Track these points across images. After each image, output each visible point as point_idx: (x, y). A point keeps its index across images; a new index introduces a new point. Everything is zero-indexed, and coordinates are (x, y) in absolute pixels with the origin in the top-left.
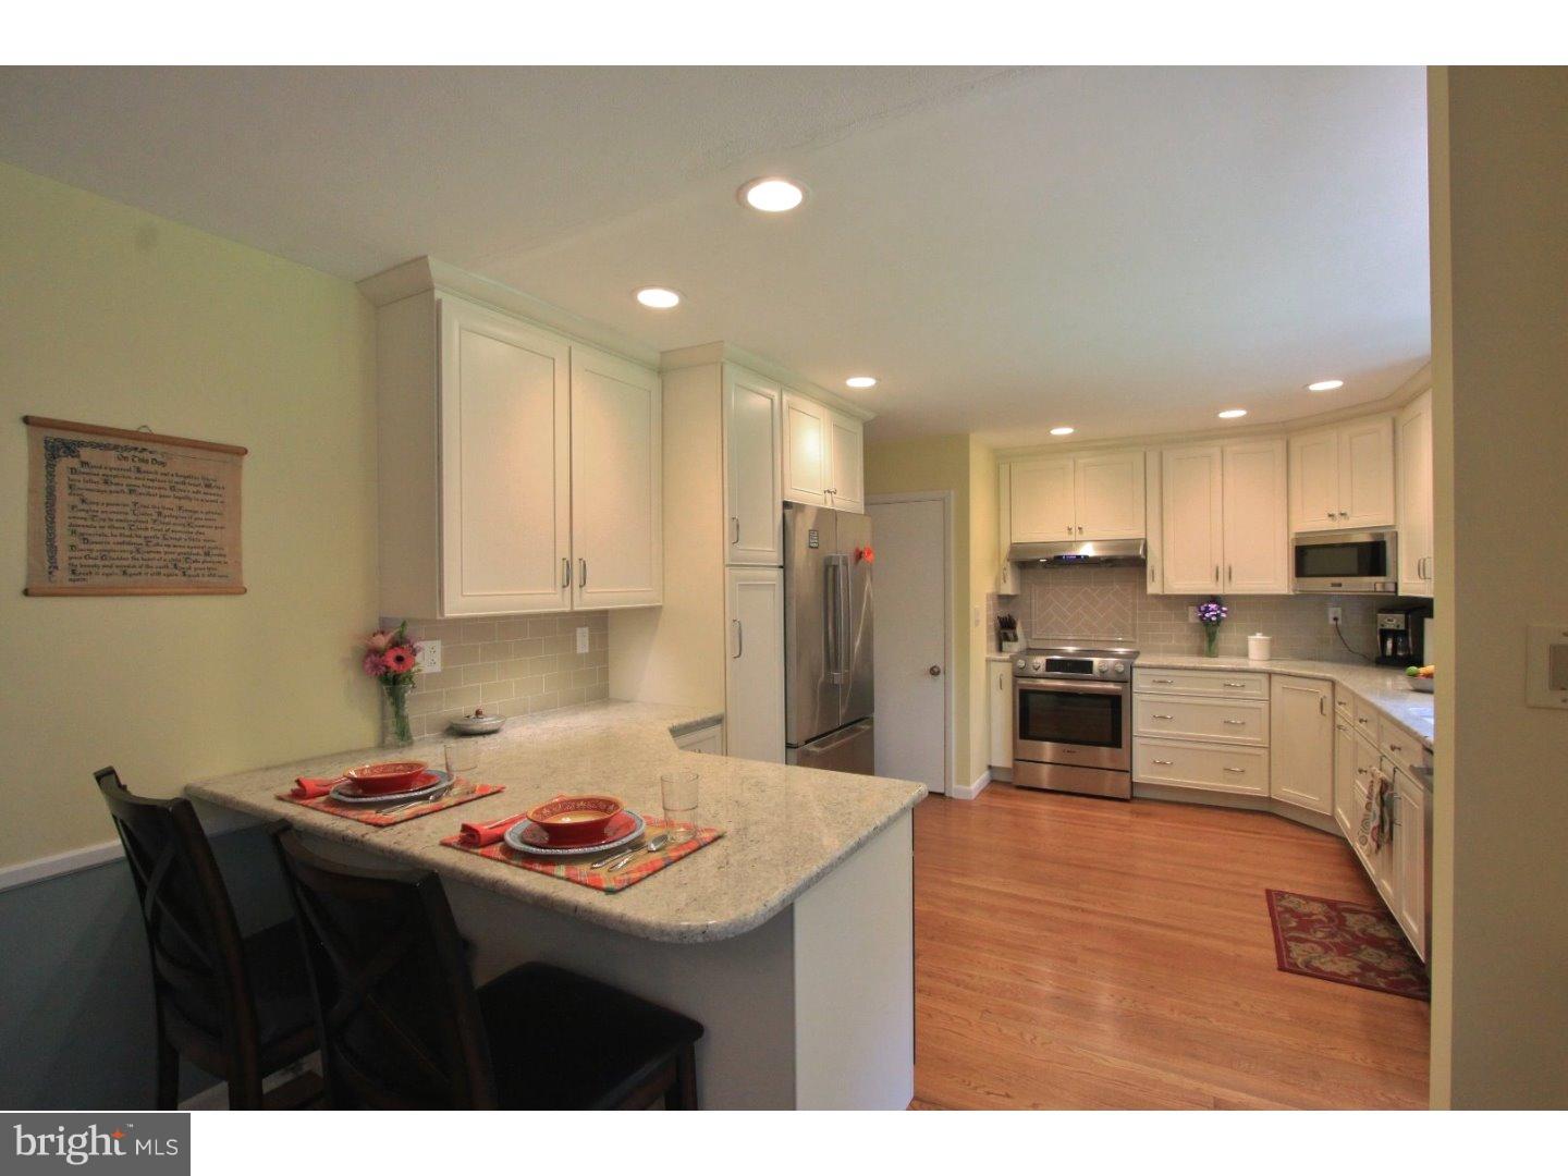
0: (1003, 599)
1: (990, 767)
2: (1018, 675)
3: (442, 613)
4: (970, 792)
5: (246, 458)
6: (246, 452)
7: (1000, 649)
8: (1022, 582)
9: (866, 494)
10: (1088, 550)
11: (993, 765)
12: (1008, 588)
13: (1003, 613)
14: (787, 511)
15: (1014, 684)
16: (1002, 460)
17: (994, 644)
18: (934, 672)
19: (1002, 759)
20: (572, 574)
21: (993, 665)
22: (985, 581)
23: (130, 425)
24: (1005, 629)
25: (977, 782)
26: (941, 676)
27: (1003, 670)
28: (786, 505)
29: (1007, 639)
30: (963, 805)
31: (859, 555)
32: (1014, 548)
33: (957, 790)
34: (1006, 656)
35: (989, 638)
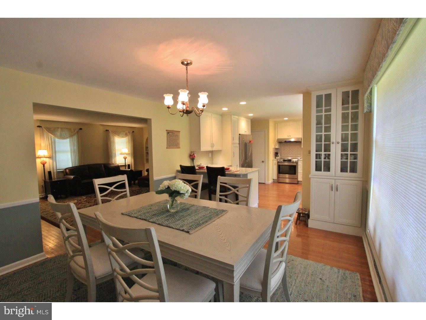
0: (276, 149)
1: (273, 179)
2: (278, 162)
3: (200, 150)
4: (269, 183)
5: (180, 133)
6: (180, 132)
7: (275, 158)
8: (280, 146)
9: (251, 130)
10: (293, 140)
11: (274, 179)
12: (277, 147)
13: (276, 151)
14: (240, 135)
15: (277, 164)
16: (276, 123)
17: (274, 157)
18: (263, 162)
19: (275, 177)
20: (212, 146)
21: (274, 161)
22: (272, 145)
23: (172, 130)
24: (276, 154)
25: (271, 181)
26: (264, 162)
27: (276, 162)
28: (240, 134)
29: (277, 156)
30: (268, 185)
31: (250, 142)
32: (278, 140)
33: (267, 182)
34: (276, 159)
35: (273, 156)
